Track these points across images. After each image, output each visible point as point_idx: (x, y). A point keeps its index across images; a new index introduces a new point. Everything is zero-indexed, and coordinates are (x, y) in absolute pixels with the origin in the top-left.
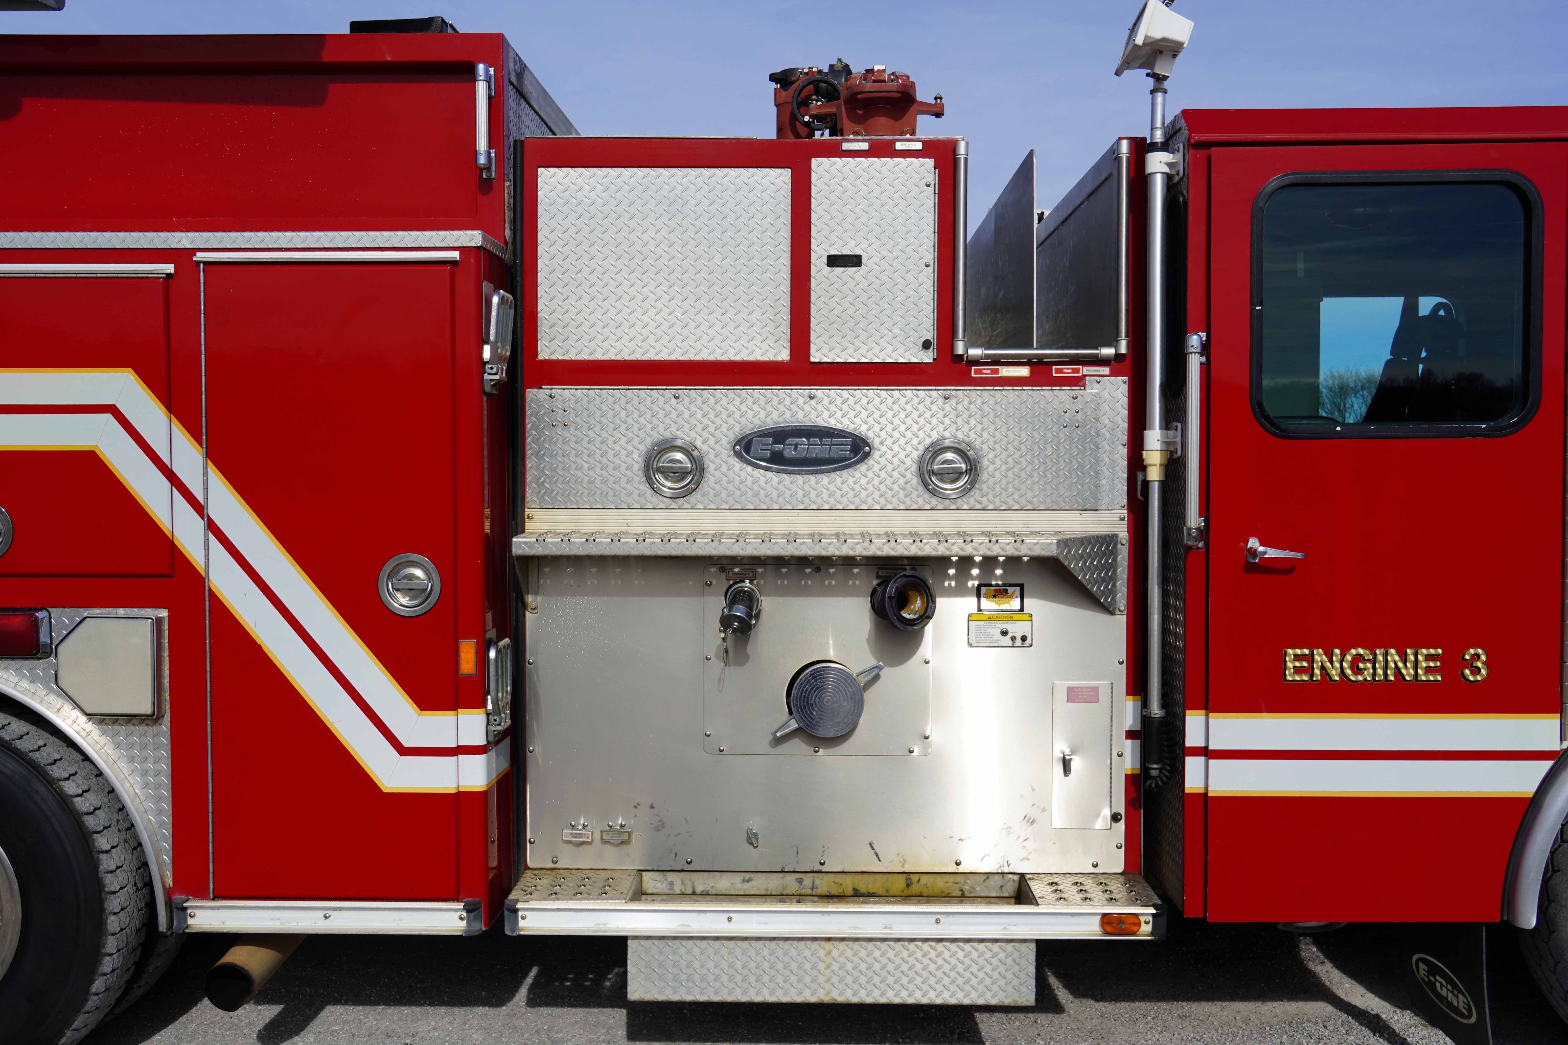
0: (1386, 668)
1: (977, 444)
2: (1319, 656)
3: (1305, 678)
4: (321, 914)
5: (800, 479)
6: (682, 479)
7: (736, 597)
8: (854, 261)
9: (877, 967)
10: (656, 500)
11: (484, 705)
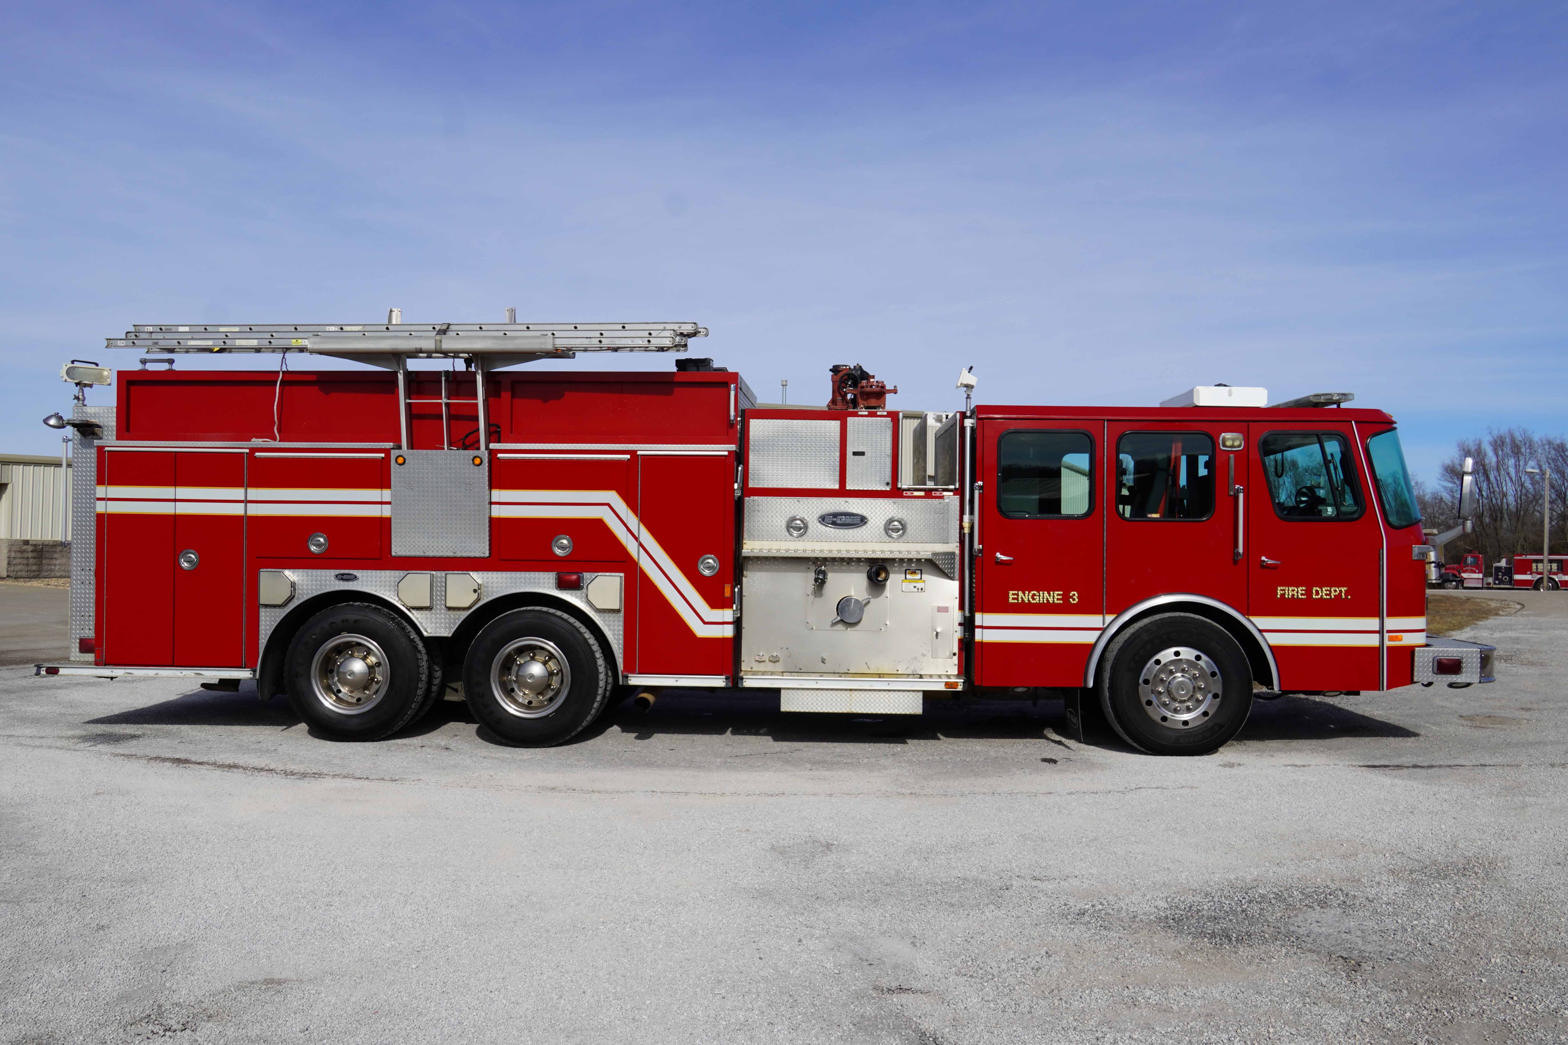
0: (1043, 598)
1: (905, 519)
2: (1020, 593)
3: (1016, 601)
4: (675, 680)
5: (842, 531)
6: (799, 530)
7: (818, 572)
8: (862, 454)
9: (868, 700)
10: (790, 538)
11: (732, 607)
